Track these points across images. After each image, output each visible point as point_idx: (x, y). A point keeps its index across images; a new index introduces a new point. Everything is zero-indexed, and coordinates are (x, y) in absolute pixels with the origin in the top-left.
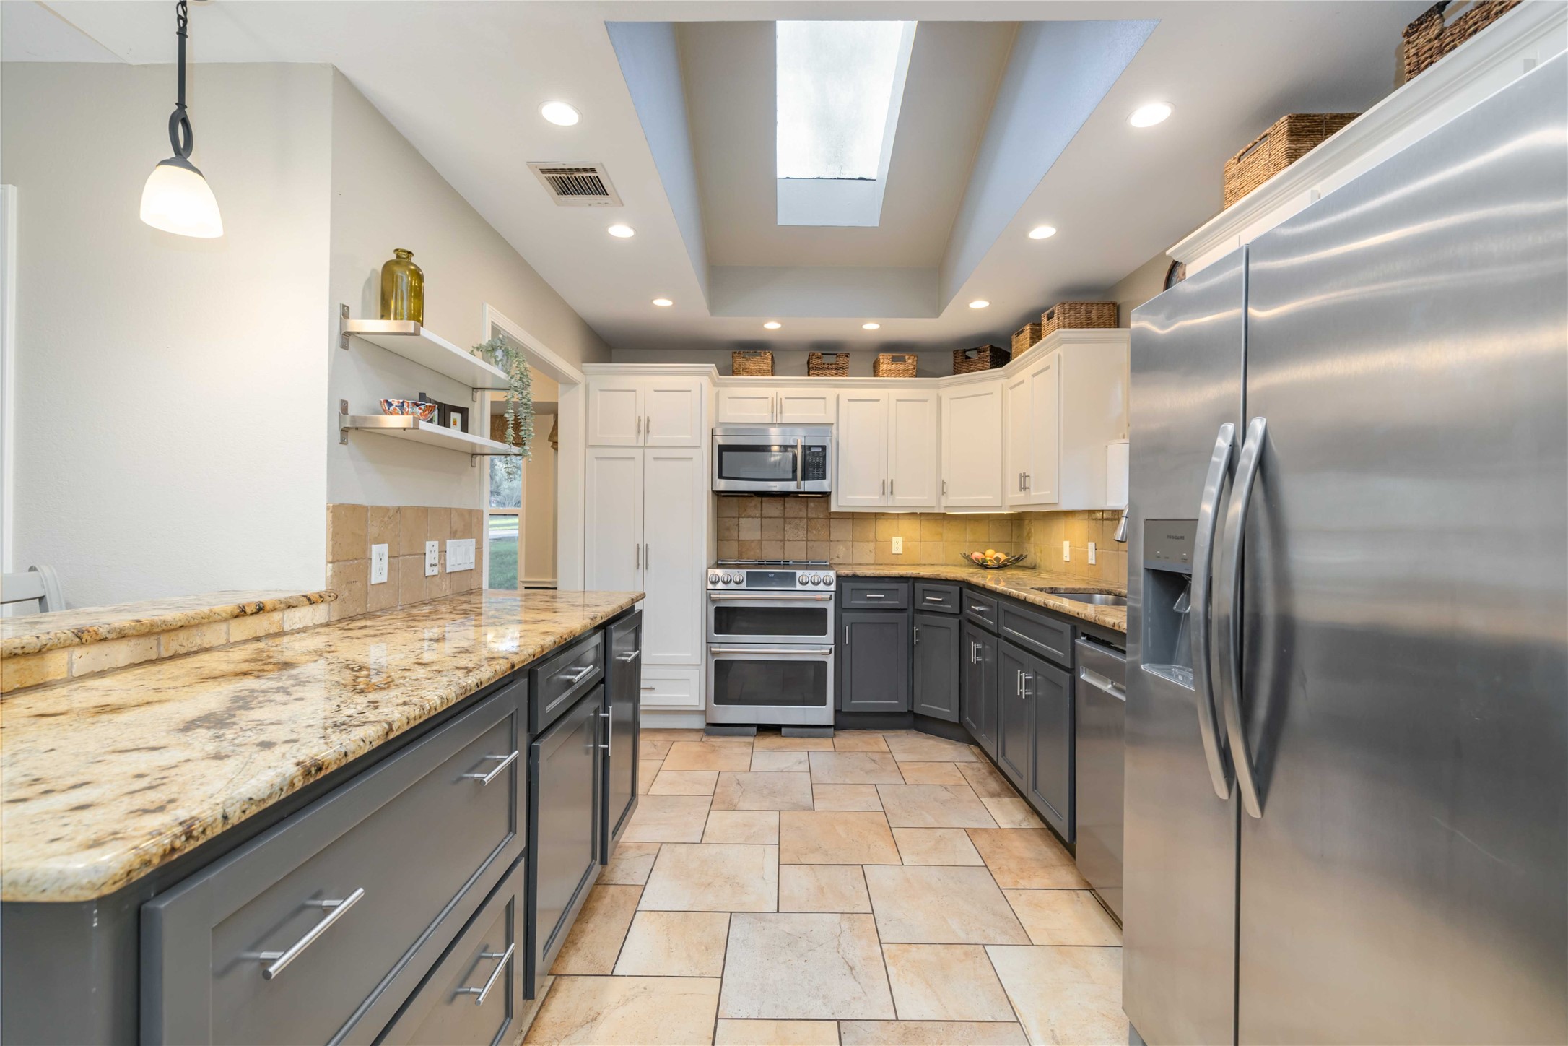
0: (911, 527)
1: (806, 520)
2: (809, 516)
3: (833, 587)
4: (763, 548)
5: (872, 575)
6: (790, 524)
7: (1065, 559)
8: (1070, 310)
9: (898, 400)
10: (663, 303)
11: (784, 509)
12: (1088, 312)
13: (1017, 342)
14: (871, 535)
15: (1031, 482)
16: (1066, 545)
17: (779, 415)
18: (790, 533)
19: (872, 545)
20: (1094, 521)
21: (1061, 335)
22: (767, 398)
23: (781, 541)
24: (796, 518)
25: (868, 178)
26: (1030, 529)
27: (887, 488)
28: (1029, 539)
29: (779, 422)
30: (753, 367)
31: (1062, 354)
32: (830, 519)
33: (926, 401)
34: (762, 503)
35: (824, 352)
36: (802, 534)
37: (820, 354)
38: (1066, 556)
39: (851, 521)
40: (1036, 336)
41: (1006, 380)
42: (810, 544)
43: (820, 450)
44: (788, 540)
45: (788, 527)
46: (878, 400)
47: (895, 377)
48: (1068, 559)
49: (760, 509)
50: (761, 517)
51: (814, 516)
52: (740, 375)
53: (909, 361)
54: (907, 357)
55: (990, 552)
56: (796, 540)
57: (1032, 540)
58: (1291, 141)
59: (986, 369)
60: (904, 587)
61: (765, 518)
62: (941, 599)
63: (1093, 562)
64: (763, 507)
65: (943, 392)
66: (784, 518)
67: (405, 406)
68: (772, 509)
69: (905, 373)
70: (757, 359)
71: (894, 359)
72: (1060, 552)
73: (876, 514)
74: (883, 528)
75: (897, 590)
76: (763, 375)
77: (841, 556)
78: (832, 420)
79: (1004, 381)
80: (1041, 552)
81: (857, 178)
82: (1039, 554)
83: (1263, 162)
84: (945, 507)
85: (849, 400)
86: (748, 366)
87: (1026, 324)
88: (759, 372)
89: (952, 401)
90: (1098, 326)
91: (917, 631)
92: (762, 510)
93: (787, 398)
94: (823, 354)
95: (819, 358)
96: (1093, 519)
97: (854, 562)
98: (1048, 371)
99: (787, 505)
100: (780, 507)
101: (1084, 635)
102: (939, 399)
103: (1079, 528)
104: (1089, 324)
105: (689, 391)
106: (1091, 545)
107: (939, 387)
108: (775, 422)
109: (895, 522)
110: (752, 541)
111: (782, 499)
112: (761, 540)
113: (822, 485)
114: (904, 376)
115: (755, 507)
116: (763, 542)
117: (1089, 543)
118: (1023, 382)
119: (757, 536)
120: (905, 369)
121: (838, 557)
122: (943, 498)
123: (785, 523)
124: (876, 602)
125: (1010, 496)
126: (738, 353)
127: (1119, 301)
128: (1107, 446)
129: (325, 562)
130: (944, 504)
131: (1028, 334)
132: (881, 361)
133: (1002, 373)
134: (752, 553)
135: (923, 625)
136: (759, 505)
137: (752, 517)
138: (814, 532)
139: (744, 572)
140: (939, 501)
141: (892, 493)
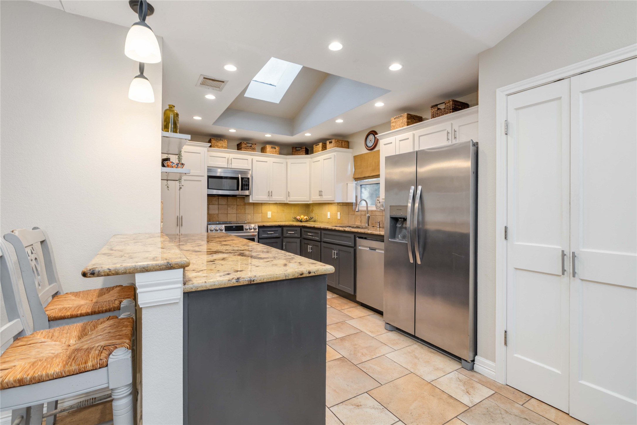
0: (274, 208)
1: (236, 206)
2: (237, 204)
3: (257, 230)
4: (219, 217)
5: (270, 226)
6: (230, 207)
7: (328, 218)
8: (337, 142)
9: (273, 162)
10: (197, 118)
11: (228, 201)
12: (342, 143)
13: (316, 148)
14: (260, 211)
15: (323, 194)
16: (329, 213)
17: (230, 165)
18: (230, 211)
19: (260, 215)
20: (340, 206)
21: (336, 149)
22: (225, 158)
23: (226, 214)
24: (232, 205)
25: (273, 85)
26: (313, 208)
27: (270, 194)
28: (313, 212)
29: (230, 167)
30: (220, 145)
31: (336, 155)
32: (245, 205)
33: (283, 163)
34: (218, 199)
35: (247, 142)
36: (234, 211)
37: (246, 143)
38: (329, 216)
39: (253, 206)
40: (324, 148)
41: (311, 159)
42: (238, 215)
43: (247, 179)
44: (229, 214)
45: (229, 209)
46: (267, 162)
47: (272, 154)
48: (329, 218)
49: (218, 201)
50: (218, 204)
51: (239, 204)
52: (214, 147)
53: (277, 148)
54: (276, 147)
55: (302, 216)
56: (232, 214)
57: (314, 212)
58: (407, 120)
59: (304, 155)
60: (280, 229)
61: (220, 205)
62: (294, 233)
63: (339, 218)
64: (219, 201)
65: (287, 160)
66: (228, 205)
67: (179, 165)
68: (223, 201)
69: (275, 153)
70: (221, 142)
71: (272, 148)
72: (327, 215)
73: (262, 203)
74: (264, 208)
75: (278, 230)
76: (224, 149)
77: (249, 219)
78: (250, 168)
79: (310, 159)
80: (318, 216)
81: (269, 84)
82: (317, 217)
83: (401, 122)
84: (289, 201)
85: (257, 161)
86: (217, 144)
87: (320, 142)
88: (222, 147)
89: (292, 164)
90: (344, 148)
91: (285, 244)
92: (218, 202)
93: (233, 158)
94: (247, 143)
95: (245, 144)
96: (339, 205)
97: (254, 221)
98: (330, 159)
99: (229, 200)
100: (226, 201)
101: (358, 237)
102: (287, 163)
103: (334, 208)
104: (342, 147)
105: (200, 153)
106: (339, 213)
107: (286, 159)
108: (229, 167)
109: (268, 206)
110: (214, 214)
111: (227, 197)
112: (218, 214)
113: (247, 193)
114: (275, 154)
115: (216, 200)
116: (219, 215)
117: (338, 213)
118: (319, 161)
119: (217, 212)
120: (275, 151)
121: (248, 220)
122: (288, 198)
123: (228, 207)
124: (270, 235)
125: (313, 197)
126: (214, 139)
127: (349, 140)
128: (347, 184)
129: (160, 222)
130: (289, 200)
131: (321, 146)
132: (268, 147)
133: (310, 157)
134: (214, 219)
135: (287, 242)
136: (217, 200)
137: (214, 205)
138: (239, 210)
139: (223, 226)
140: (287, 198)
141: (271, 196)
